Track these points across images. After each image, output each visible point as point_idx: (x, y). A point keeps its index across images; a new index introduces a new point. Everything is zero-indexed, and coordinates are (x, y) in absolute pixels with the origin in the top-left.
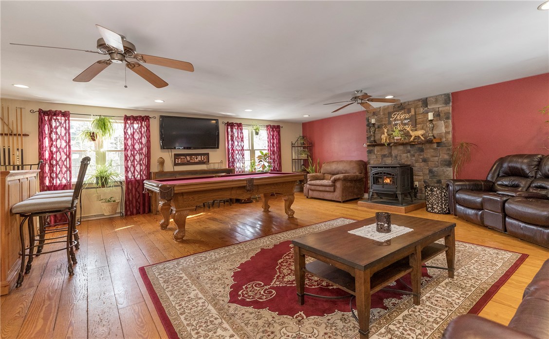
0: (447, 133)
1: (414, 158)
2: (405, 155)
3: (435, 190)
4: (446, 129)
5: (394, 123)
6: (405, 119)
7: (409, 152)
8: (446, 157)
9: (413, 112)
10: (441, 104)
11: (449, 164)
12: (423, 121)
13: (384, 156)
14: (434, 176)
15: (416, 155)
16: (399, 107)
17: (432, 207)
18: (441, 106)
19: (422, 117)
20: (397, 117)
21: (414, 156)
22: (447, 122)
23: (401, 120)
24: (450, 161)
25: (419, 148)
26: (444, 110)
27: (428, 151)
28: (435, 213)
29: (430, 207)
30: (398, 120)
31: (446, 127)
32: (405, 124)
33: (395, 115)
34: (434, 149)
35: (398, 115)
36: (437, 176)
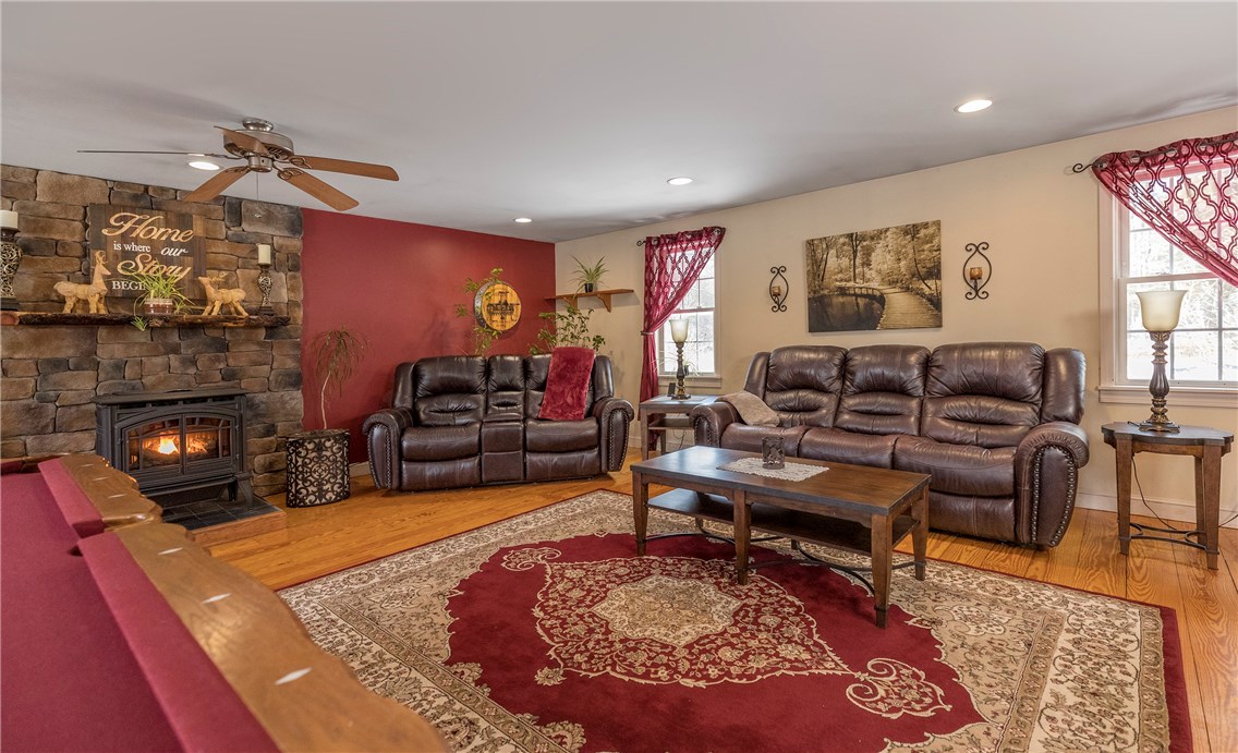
0: (291, 304)
1: (192, 371)
2: (159, 360)
3: (328, 444)
4: (292, 295)
5: (117, 247)
6: (169, 244)
7: (175, 350)
8: (291, 364)
9: (198, 228)
10: (279, 229)
11: (295, 381)
12: (227, 263)
13: (59, 365)
14: (257, 416)
15: (203, 360)
16: (136, 197)
17: (320, 490)
18: (278, 233)
19: (226, 250)
20: (132, 229)
21: (194, 362)
22: (294, 277)
23: (150, 242)
24: (299, 375)
25: (214, 339)
26: (287, 247)
27: (243, 348)
28: (329, 502)
29: (314, 493)
30: (137, 241)
31: (292, 289)
32: (168, 261)
33: (125, 219)
34: (259, 344)
35: (139, 222)
36: (264, 416)
